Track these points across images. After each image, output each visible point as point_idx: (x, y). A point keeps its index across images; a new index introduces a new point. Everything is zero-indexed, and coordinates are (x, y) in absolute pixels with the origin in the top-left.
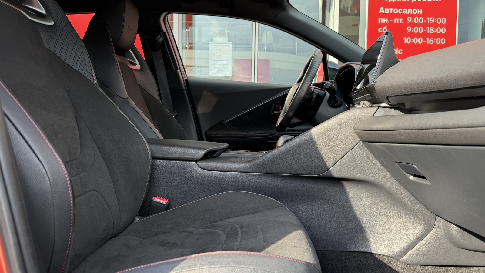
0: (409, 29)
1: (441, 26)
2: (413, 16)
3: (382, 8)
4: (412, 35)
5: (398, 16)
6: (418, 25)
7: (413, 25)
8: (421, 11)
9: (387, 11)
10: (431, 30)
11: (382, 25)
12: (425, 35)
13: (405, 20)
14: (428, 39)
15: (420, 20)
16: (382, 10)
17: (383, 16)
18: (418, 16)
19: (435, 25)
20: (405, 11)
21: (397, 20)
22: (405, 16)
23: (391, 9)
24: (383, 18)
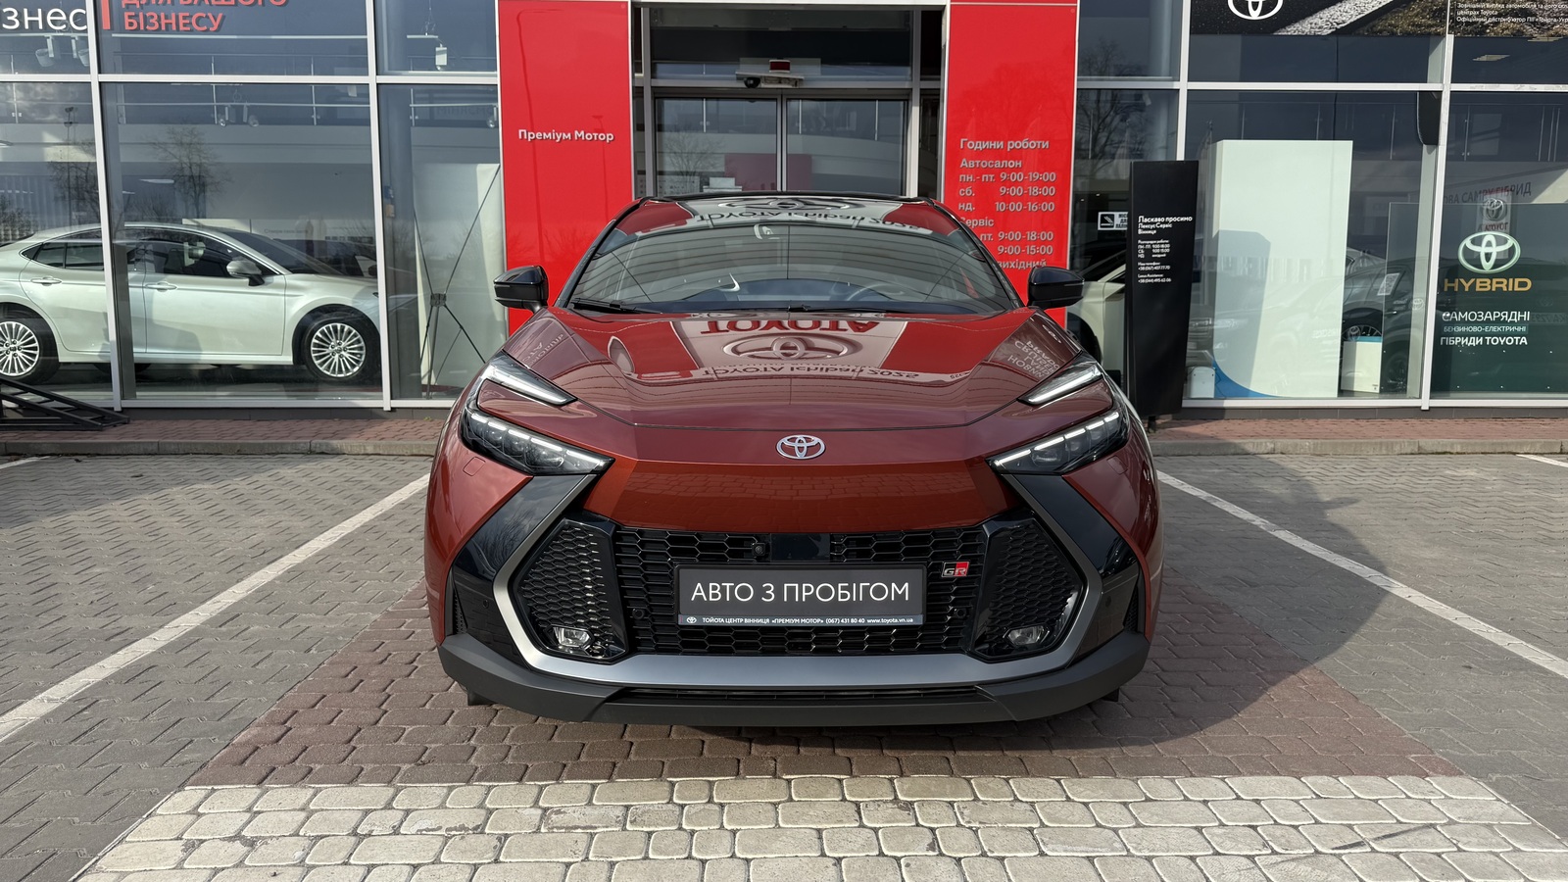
0: (1003, 190)
1: (1049, 184)
2: (1009, 170)
3: (964, 160)
4: (1007, 199)
5: (987, 171)
6: (1016, 184)
7: (1008, 184)
8: (1020, 164)
9: (971, 164)
10: (1035, 191)
11: (965, 185)
12: (1025, 199)
13: (997, 177)
14: (1030, 203)
15: (1018, 177)
16: (964, 163)
17: (967, 171)
18: (1017, 170)
19: (1040, 184)
20: (998, 164)
21: (985, 177)
22: (997, 172)
23: (978, 162)
24: (966, 174)
